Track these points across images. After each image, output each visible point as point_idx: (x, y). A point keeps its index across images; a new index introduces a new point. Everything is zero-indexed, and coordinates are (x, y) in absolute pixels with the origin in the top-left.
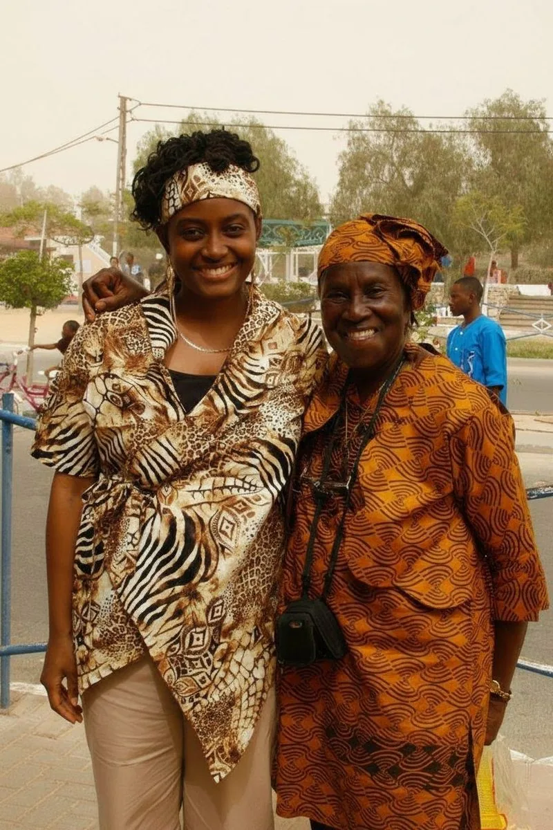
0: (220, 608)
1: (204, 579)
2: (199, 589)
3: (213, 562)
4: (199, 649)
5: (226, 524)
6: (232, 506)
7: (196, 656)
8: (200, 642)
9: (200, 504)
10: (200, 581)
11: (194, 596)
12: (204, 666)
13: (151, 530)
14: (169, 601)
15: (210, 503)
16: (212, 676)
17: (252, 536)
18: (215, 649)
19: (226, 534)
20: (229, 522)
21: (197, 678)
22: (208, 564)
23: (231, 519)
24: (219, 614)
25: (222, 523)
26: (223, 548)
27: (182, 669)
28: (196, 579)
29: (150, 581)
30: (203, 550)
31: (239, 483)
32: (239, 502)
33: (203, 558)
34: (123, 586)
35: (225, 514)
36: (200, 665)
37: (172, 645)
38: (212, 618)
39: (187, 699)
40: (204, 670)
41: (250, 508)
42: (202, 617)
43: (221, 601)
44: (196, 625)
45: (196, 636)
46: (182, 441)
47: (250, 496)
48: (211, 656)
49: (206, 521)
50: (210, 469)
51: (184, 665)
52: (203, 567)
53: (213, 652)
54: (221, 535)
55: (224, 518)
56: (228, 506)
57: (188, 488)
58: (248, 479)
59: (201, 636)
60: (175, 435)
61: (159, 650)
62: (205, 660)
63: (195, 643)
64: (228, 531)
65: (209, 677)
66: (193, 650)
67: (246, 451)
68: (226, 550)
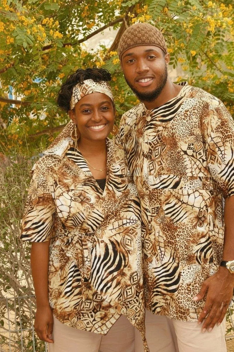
0: (136, 277)
1: (125, 266)
2: (124, 271)
3: (127, 258)
4: (131, 296)
5: (127, 241)
6: (128, 232)
7: (131, 299)
8: (131, 293)
9: (115, 235)
10: (124, 268)
11: (123, 274)
12: (135, 303)
13: (96, 251)
14: (112, 280)
15: (119, 233)
16: (140, 306)
17: (139, 242)
18: (139, 295)
19: (128, 245)
20: (129, 240)
21: (134, 308)
22: (125, 260)
23: (129, 238)
24: (137, 279)
25: (126, 241)
26: (129, 251)
27: (127, 306)
28: (122, 268)
29: (101, 274)
30: (121, 255)
31: (128, 221)
32: (131, 230)
33: (122, 258)
34: (91, 279)
35: (126, 237)
36: (133, 303)
37: (119, 298)
38: (133, 282)
39: (133, 318)
40: (135, 304)
41: (135, 231)
42: (129, 283)
43: (136, 274)
44: (127, 286)
45: (128, 291)
46: (103, 209)
47: (134, 226)
48: (137, 298)
49: (119, 241)
50: (115, 218)
51: (127, 305)
52: (123, 261)
53: (138, 296)
54: (126, 246)
55: (126, 238)
56: (127, 233)
57: (108, 228)
58: (131, 219)
59: (130, 290)
60: (100, 207)
61: (115, 302)
62: (135, 300)
63: (129, 294)
64: (129, 244)
65: (139, 307)
66: (129, 297)
67: (127, 206)
68: (130, 252)
